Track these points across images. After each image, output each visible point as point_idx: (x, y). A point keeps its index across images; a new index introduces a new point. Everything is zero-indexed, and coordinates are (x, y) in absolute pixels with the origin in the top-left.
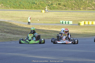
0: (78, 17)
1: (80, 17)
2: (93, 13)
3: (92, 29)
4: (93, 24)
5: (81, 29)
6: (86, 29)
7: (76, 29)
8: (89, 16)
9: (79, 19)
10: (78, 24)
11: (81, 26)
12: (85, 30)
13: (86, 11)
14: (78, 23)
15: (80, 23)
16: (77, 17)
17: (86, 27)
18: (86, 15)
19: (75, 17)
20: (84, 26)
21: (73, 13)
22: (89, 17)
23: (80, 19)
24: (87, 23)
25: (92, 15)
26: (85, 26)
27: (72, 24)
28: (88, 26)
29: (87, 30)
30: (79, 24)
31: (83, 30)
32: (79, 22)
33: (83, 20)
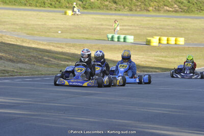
0: (145, 27)
1: (149, 28)
2: (175, 19)
3: (177, 55)
4: (178, 43)
5: (153, 54)
6: (163, 53)
7: (142, 53)
8: (168, 25)
9: (146, 31)
10: (145, 43)
11: (153, 46)
12: (163, 57)
13: (161, 14)
14: (147, 39)
15: (150, 40)
16: (142, 28)
17: (163, 49)
18: (162, 23)
19: (137, 28)
20: (159, 46)
21: (134, 18)
22: (168, 27)
23: (150, 31)
24: (164, 40)
25: (175, 23)
26: (161, 48)
27: (132, 41)
28: (168, 48)
29: (166, 57)
30: (148, 43)
31: (158, 56)
32: (149, 38)
33: (156, 35)
